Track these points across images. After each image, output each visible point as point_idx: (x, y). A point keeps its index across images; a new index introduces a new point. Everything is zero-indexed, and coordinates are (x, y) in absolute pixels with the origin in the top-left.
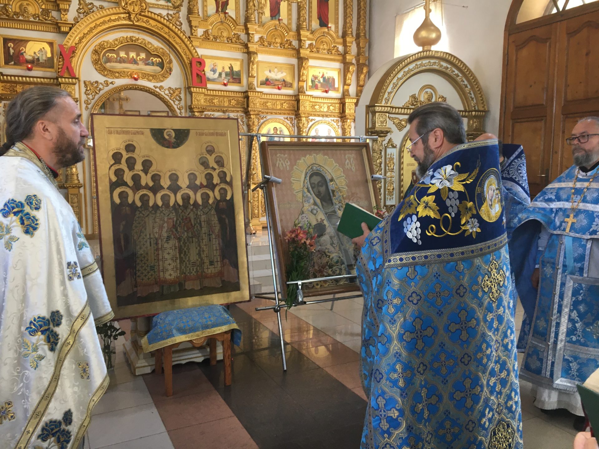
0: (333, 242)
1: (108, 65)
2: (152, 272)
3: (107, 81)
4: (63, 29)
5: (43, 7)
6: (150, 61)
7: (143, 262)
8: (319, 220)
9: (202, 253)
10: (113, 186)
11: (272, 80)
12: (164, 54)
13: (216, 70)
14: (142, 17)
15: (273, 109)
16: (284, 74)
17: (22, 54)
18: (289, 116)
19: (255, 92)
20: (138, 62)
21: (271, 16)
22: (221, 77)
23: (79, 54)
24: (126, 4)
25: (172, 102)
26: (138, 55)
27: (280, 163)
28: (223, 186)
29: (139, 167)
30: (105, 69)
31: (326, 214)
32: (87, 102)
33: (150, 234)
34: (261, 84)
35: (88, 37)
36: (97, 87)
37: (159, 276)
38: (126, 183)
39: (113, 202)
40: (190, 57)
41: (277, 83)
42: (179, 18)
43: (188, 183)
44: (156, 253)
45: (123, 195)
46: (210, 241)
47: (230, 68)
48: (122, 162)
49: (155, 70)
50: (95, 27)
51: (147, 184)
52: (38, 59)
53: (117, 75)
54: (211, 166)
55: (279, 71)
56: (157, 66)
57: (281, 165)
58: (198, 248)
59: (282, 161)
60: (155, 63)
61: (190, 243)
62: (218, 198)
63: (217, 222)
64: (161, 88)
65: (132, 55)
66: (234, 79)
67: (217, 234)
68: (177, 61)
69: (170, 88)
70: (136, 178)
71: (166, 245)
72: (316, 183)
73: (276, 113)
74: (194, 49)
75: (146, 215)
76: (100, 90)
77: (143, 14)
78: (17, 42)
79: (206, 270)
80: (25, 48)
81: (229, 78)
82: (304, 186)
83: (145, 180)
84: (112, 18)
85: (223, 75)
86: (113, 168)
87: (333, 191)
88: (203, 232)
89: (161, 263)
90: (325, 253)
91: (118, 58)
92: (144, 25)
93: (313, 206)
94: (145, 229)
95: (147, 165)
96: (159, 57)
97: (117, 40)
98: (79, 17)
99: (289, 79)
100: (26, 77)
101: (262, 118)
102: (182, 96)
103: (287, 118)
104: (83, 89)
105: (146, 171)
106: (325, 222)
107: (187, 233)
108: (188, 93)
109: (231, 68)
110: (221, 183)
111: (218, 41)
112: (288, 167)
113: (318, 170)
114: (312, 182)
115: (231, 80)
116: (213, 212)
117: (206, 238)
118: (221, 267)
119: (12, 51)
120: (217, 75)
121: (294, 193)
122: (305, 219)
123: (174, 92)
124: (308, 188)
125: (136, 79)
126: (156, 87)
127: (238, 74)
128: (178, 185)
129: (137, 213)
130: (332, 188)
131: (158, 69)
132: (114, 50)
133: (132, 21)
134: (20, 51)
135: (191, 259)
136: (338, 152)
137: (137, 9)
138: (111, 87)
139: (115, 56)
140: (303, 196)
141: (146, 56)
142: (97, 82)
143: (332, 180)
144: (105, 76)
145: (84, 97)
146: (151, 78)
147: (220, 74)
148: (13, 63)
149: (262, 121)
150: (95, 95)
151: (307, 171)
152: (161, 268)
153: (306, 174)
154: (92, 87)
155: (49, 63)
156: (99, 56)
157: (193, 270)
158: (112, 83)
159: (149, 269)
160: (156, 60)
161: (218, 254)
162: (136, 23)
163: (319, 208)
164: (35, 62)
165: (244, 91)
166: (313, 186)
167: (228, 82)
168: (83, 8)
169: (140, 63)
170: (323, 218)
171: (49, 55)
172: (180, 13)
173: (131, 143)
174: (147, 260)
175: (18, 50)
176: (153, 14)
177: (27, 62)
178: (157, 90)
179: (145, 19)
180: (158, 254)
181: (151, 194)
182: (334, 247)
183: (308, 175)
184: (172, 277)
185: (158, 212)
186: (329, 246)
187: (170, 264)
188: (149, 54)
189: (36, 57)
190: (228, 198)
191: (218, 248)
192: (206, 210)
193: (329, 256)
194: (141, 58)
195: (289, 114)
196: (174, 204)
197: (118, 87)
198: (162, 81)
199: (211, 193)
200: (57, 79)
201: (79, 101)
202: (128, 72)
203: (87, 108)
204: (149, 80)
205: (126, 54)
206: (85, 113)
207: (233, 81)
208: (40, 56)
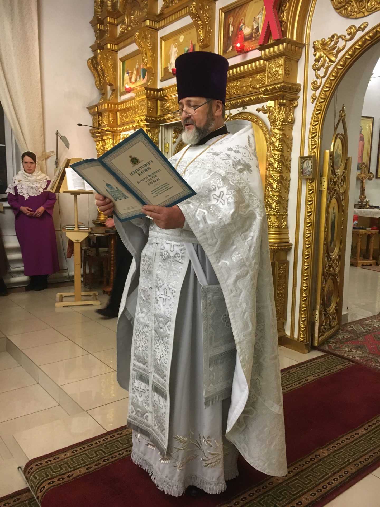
3: (351, 27)
17: (241, 29)
32: (313, 86)
36: (333, 48)
52: (257, 29)
76: (339, 51)
80: (245, 17)
104: (311, 61)
119: (231, 29)
134: (239, 24)
138: (358, 36)
145: (311, 76)
148: (231, 48)
154: (326, 49)
158: (360, 28)
164: (254, 36)
177: (246, 38)
189: (255, 27)
201: (302, 87)
203: (313, 98)
206: (310, 109)
208: (260, 21)
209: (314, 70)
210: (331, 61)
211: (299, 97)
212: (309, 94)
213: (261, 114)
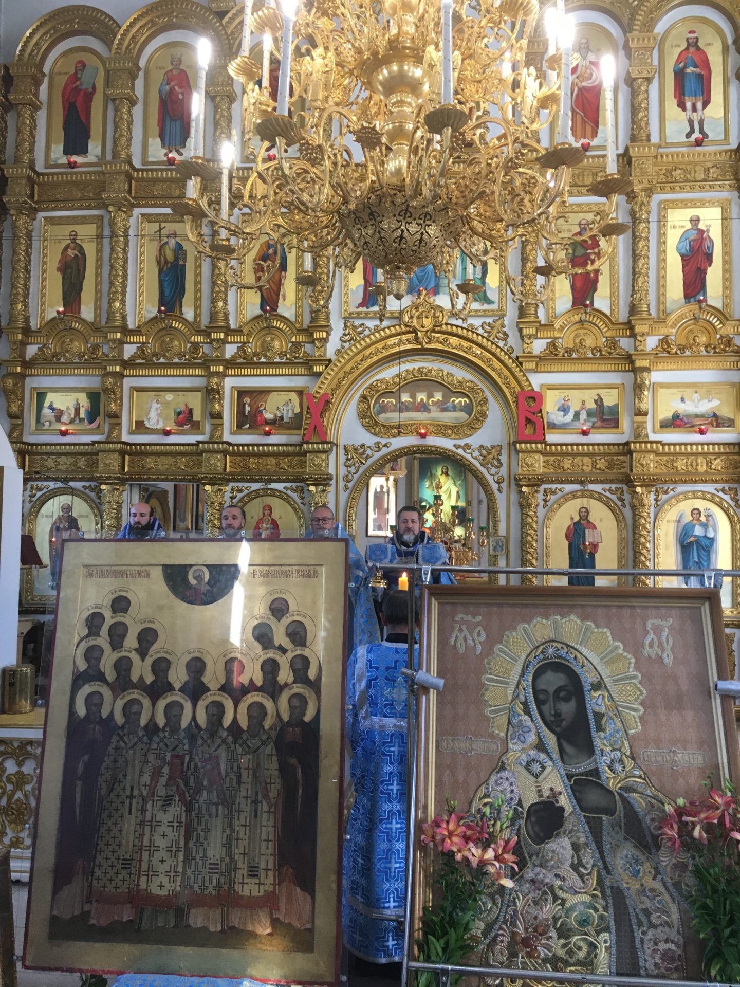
0: (580, 861)
1: (382, 418)
2: (124, 872)
3: (378, 443)
4: (316, 369)
5: (294, 339)
6: (449, 404)
7: (111, 848)
8: (546, 793)
9: (234, 843)
10: (79, 680)
11: (688, 416)
12: (473, 389)
13: (569, 408)
14: (436, 335)
15: (688, 473)
16: (715, 403)
17: (261, 412)
18: (727, 487)
19: (646, 442)
20: (430, 407)
21: (685, 297)
22: (579, 419)
23: (336, 405)
24: (412, 317)
25: (484, 471)
26: (430, 396)
27: (461, 637)
28: (297, 689)
29: (131, 641)
30: (377, 423)
31: (569, 777)
32: (346, 479)
33: (132, 788)
34: (661, 427)
35: (352, 377)
36: (363, 454)
37: (138, 885)
38: (103, 674)
39: (72, 712)
40: (518, 389)
41: (698, 422)
42: (503, 326)
43: (223, 681)
44: (140, 831)
45: (93, 701)
46: (256, 816)
47: (596, 402)
48: (101, 633)
49: (457, 418)
50: (362, 360)
51: (141, 678)
52: (282, 418)
53: (394, 431)
54: (277, 644)
55: (702, 399)
56: (462, 410)
57: (461, 640)
58: (228, 832)
59: (466, 632)
60: (458, 406)
61: (210, 816)
62: (286, 717)
63: (276, 773)
64: (467, 447)
65: (421, 397)
66: (603, 421)
67: (273, 801)
68: (496, 398)
69: (481, 446)
70: (122, 666)
71: (161, 816)
72: (551, 690)
73: (696, 482)
74: (524, 375)
75: (129, 745)
76: (368, 457)
77: (437, 329)
78: (255, 394)
79: (238, 888)
80: (266, 402)
81: (595, 420)
82: (515, 697)
83: (141, 670)
84: (389, 343)
85: (583, 416)
86: (84, 646)
87: (599, 716)
88: (243, 793)
89: (145, 855)
90: (552, 888)
91: (399, 405)
92: (440, 347)
93: (533, 753)
94: (125, 776)
95: (147, 637)
96: (465, 395)
97: (397, 376)
98: (343, 347)
99: (726, 412)
100: (263, 445)
101: (666, 492)
102: (504, 458)
103: (723, 491)
104: (342, 458)
105: (143, 652)
106: (564, 801)
107: (209, 792)
108: (513, 453)
109: (599, 401)
110: (294, 682)
111: (574, 356)
112: (479, 648)
113: (560, 657)
114: (541, 685)
115: (599, 424)
116: (269, 749)
117: (248, 809)
118: (274, 885)
119: (247, 409)
120: (570, 417)
121: (487, 712)
122: (506, 785)
123: (489, 454)
124: (525, 704)
125: (423, 436)
126: (457, 447)
127: (614, 410)
128: (203, 683)
129: (115, 738)
130: (597, 709)
131: (463, 416)
132: (392, 392)
133: (420, 343)
134: (258, 408)
135: (210, 854)
136: (626, 612)
137: (428, 323)
138: (385, 451)
139: (394, 402)
140: (509, 722)
141: (444, 396)
142: (363, 446)
143: (597, 686)
144: (376, 435)
145: (343, 471)
146: (450, 432)
147: (577, 415)
148: (248, 426)
149: (665, 497)
150: (359, 467)
151: (531, 658)
152: (144, 867)
153: (526, 667)
154: (357, 453)
155: (296, 423)
156: (369, 405)
157: (211, 882)
158: (385, 445)
159: (119, 866)
160: (460, 402)
161: (270, 851)
162: (427, 346)
163: (551, 758)
164: (278, 423)
165: (624, 441)
166: (541, 697)
167: (593, 427)
168: (349, 334)
169: (433, 408)
170: (559, 787)
171: (297, 410)
172: (505, 318)
173: (124, 594)
174: (119, 845)
175: (255, 407)
176: (454, 328)
177: (267, 422)
178: (460, 451)
179: (441, 337)
180: (143, 835)
181: (146, 702)
182: (581, 876)
183: (532, 670)
184: (164, 892)
185: (156, 739)
186: (566, 870)
187: (162, 861)
188: (449, 391)
189: (279, 415)
190: (308, 718)
191: (271, 837)
192: (254, 743)
193: (564, 901)
194: (435, 400)
195: (727, 482)
196: (190, 725)
197: (395, 451)
198: (470, 436)
199: (269, 704)
200: (301, 445)
201: (334, 477)
202: (412, 425)
203: (346, 488)
204: (446, 436)
205: (411, 397)
206: (343, 496)
207: (603, 424)
208: (285, 412)
209: (347, 466)
210: (362, 463)
211: (331, 485)
212: (342, 484)
213: (289, 492)
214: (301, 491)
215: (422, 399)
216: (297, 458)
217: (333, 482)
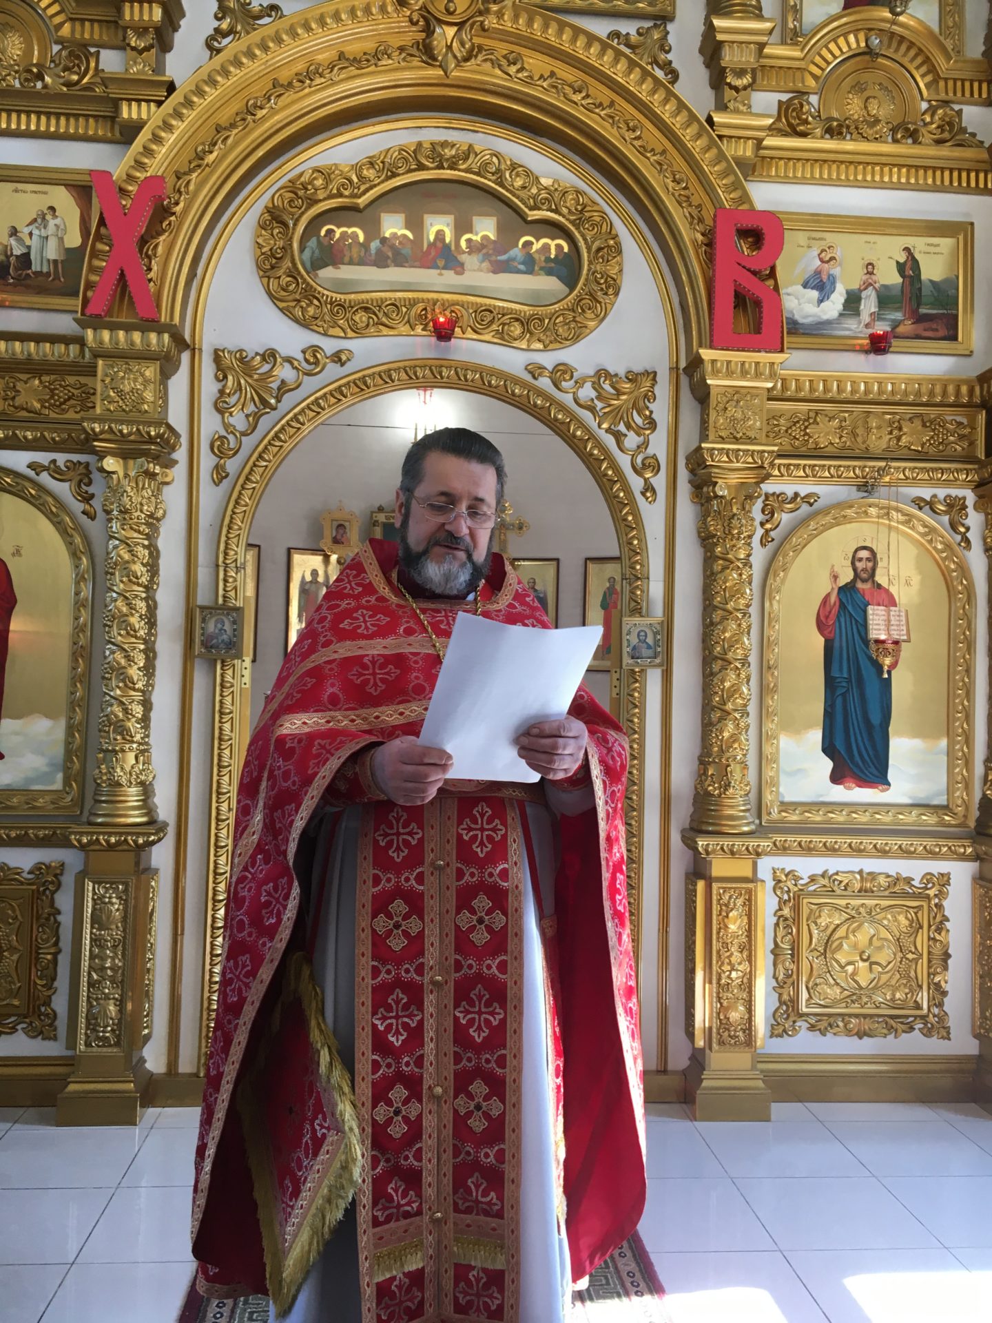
3: (315, 349)
5: (65, 32)
6: (517, 252)
12: (582, 215)
14: (487, 43)
20: (464, 258)
22: (857, 313)
23: (190, 223)
25: (610, 441)
26: (463, 226)
30: (310, 294)
32: (220, 448)
35: (238, 144)
36: (268, 378)
40: (709, 213)
42: (664, 48)
47: (901, 268)
49: (536, 294)
50: (268, 97)
52: (25, 259)
53: (361, 318)
56: (549, 273)
64: (561, 372)
65: (438, 226)
66: (920, 319)
68: (643, 244)
69: (602, 372)
76: (284, 388)
77: (490, 21)
81: (898, 316)
85: (869, 305)
91: (374, 245)
92: (497, 79)
96: (559, 230)
97: (370, 161)
102: (661, 409)
104: (209, 387)
108: (686, 395)
109: (909, 267)
115: (907, 327)
120: (834, 306)
123: (620, 392)
125: (443, 336)
126: (535, 370)
127: (946, 293)
131: (550, 284)
132: (355, 209)
133: (440, 63)
137: (464, 2)
138: (333, 373)
139: (361, 238)
141: (500, 229)
142: (269, 354)
144: (304, 324)
145: (210, 424)
146: (517, 329)
147: (852, 302)
150: (257, 415)
154: (252, 377)
156: (289, 238)
158: (337, 358)
162: (458, 74)
164: (11, 274)
167: (893, 335)
169: (471, 261)
171: (72, 239)
178: (544, 383)
188: (517, 215)
189: (18, 251)
194: (477, 238)
198: (569, 343)
201: (184, 440)
202: (413, 303)
203: (219, 474)
204: (504, 339)
205: (408, 226)
206: (210, 497)
207: (919, 329)
208: (34, 243)
209: (221, 412)
210: (265, 403)
211: (176, 462)
212: (206, 461)
213: (45, 478)
214: (82, 477)
215: (440, 234)
216: (71, 380)
217: (181, 455)
